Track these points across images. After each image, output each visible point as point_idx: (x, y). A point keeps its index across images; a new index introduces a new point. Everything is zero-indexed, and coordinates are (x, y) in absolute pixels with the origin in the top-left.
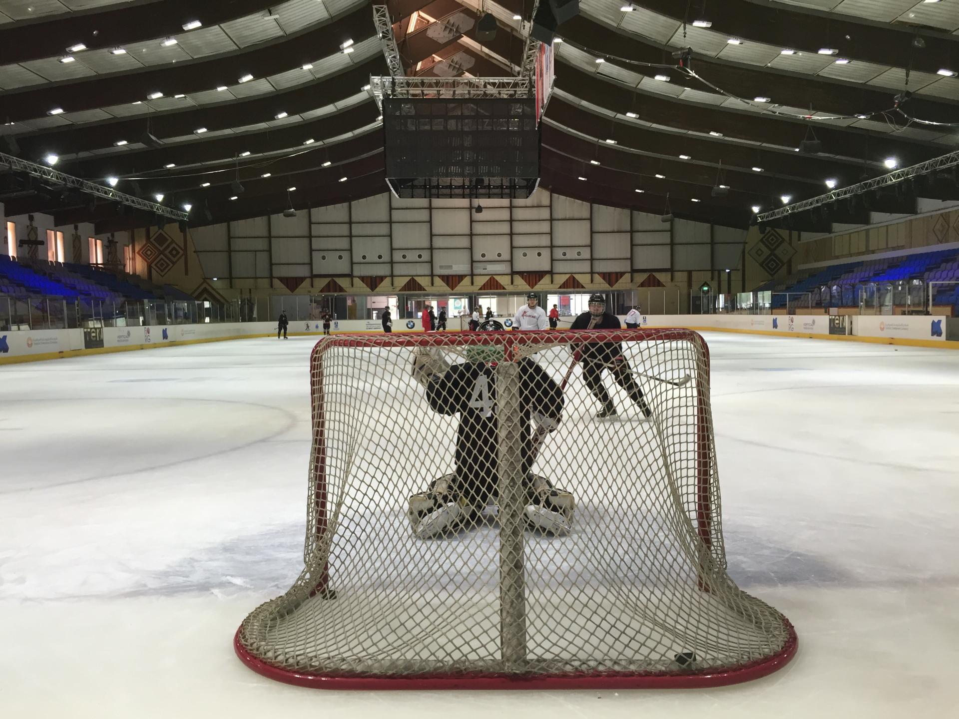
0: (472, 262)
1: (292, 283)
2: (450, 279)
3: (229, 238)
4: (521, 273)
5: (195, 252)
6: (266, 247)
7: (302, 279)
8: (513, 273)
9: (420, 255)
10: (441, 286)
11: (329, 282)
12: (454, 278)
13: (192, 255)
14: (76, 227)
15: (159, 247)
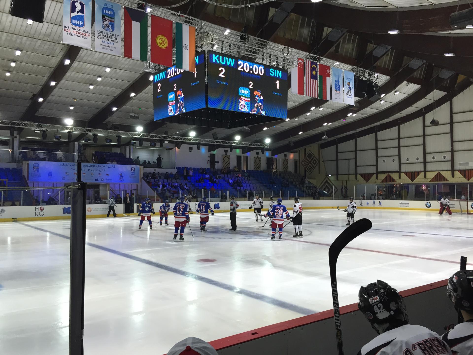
1: (367, 177)
2: (467, 172)
3: (337, 152)
5: (322, 161)
6: (354, 157)
7: (372, 174)
9: (444, 156)
10: (460, 178)
11: (387, 176)
12: (469, 171)
13: (321, 163)
14: (258, 153)
15: (309, 160)
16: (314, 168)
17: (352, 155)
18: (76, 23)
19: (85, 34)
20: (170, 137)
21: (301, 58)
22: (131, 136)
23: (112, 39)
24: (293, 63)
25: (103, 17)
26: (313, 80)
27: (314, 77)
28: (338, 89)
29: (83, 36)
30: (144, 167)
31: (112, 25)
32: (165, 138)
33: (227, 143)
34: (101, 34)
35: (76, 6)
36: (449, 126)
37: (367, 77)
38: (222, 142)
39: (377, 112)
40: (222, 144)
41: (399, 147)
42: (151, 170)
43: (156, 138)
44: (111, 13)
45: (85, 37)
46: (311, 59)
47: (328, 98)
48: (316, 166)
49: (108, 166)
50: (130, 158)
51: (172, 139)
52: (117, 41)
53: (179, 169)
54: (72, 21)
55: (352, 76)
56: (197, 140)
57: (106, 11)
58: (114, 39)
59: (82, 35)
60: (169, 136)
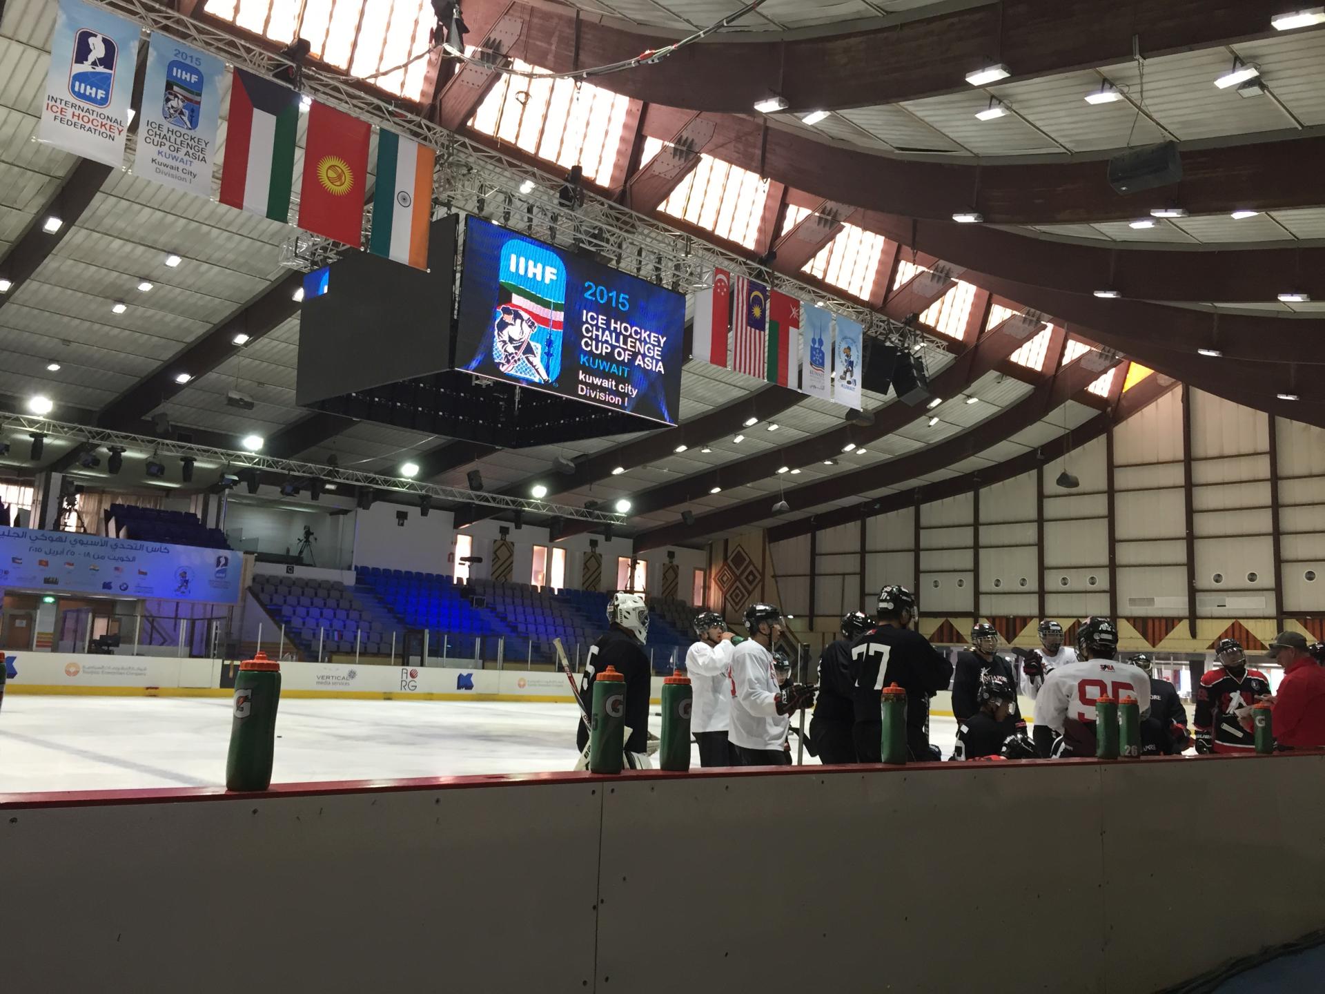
0: (1193, 592)
2: (1150, 624)
3: (814, 554)
4: (1299, 616)
5: (773, 577)
6: (858, 570)
8: (1282, 615)
9: (1092, 578)
10: (1131, 638)
11: (943, 624)
12: (1157, 623)
13: (769, 581)
14: (594, 543)
15: (736, 570)
16: (749, 593)
17: (852, 564)
18: (85, 93)
19: (108, 127)
20: (344, 473)
21: (725, 269)
22: (225, 462)
23: (189, 148)
24: (700, 278)
25: (169, 86)
26: (753, 329)
27: (757, 324)
28: (817, 360)
29: (103, 130)
30: (257, 559)
31: (192, 111)
32: (330, 473)
33: (507, 503)
34: (158, 133)
35: (91, 47)
36: (1103, 500)
37: (897, 341)
38: (494, 499)
39: (920, 448)
40: (492, 504)
41: (976, 547)
42: (279, 570)
43: (300, 474)
44: (194, 78)
45: (109, 133)
46: (750, 274)
47: (792, 384)
48: (754, 588)
49: (145, 548)
50: (217, 530)
51: (348, 479)
52: (201, 156)
53: (362, 573)
54: (73, 86)
55: (856, 332)
56: (422, 488)
57: (179, 71)
58: (193, 151)
59: (99, 128)
60: (341, 470)
